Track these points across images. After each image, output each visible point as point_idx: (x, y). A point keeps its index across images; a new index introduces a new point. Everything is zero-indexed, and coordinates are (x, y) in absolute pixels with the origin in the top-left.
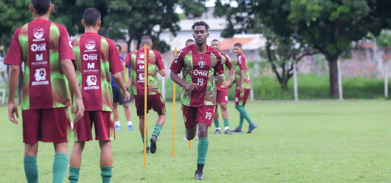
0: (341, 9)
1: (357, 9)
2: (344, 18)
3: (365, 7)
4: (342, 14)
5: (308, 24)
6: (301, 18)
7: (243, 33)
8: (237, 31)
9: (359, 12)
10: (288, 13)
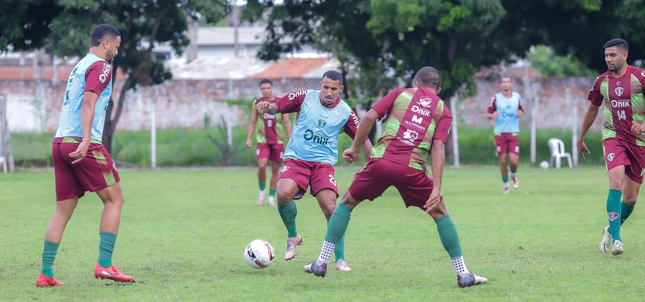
0: (456, 11)
1: (484, 12)
2: (462, 26)
3: (497, 8)
4: (458, 21)
5: (401, 37)
6: (388, 25)
7: (295, 50)
8: (284, 47)
9: (487, 17)
10: (367, 17)
